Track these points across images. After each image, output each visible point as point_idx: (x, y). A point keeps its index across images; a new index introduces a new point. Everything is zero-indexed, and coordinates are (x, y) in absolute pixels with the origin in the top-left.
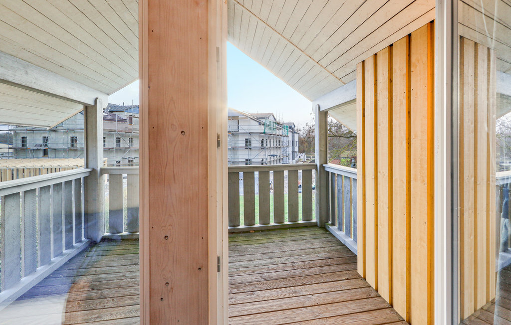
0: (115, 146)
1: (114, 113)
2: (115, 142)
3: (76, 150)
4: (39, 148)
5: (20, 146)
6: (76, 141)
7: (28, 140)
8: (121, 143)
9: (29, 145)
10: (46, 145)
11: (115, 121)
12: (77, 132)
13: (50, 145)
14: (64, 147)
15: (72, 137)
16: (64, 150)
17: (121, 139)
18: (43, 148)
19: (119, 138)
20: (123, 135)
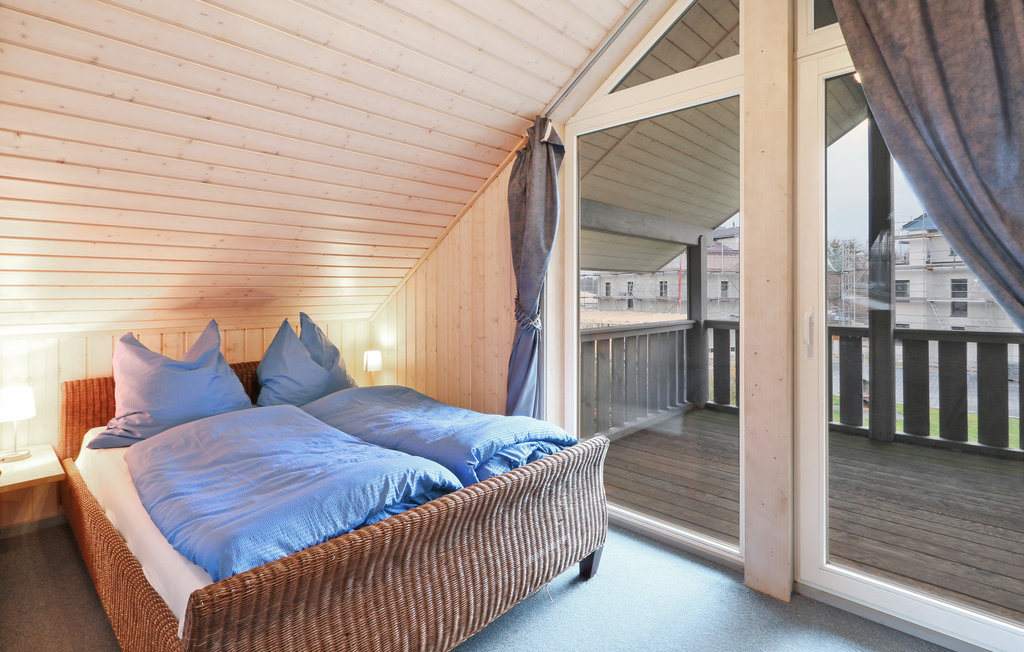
0: (719, 296)
1: (719, 241)
2: (719, 288)
3: (665, 301)
4: (623, 297)
5: (605, 295)
6: (666, 287)
7: (612, 286)
8: (729, 290)
9: (614, 294)
10: (631, 294)
11: (720, 253)
12: (668, 274)
13: (636, 294)
14: (652, 297)
15: (661, 283)
16: (652, 301)
17: (730, 283)
18: (628, 297)
19: (726, 283)
20: (732, 276)
